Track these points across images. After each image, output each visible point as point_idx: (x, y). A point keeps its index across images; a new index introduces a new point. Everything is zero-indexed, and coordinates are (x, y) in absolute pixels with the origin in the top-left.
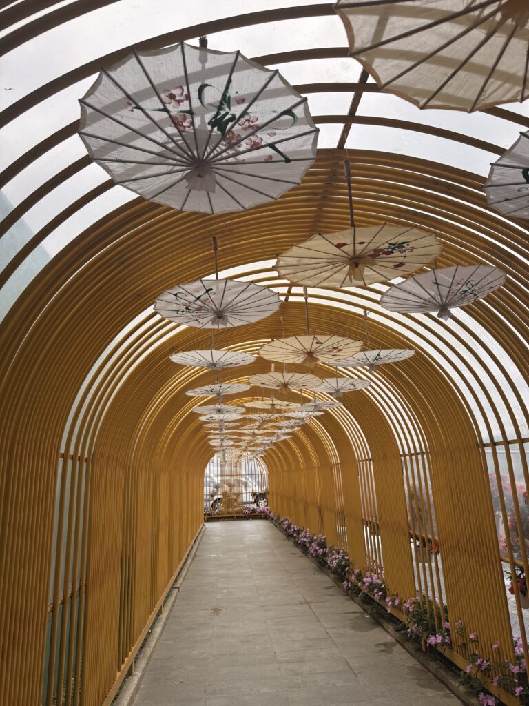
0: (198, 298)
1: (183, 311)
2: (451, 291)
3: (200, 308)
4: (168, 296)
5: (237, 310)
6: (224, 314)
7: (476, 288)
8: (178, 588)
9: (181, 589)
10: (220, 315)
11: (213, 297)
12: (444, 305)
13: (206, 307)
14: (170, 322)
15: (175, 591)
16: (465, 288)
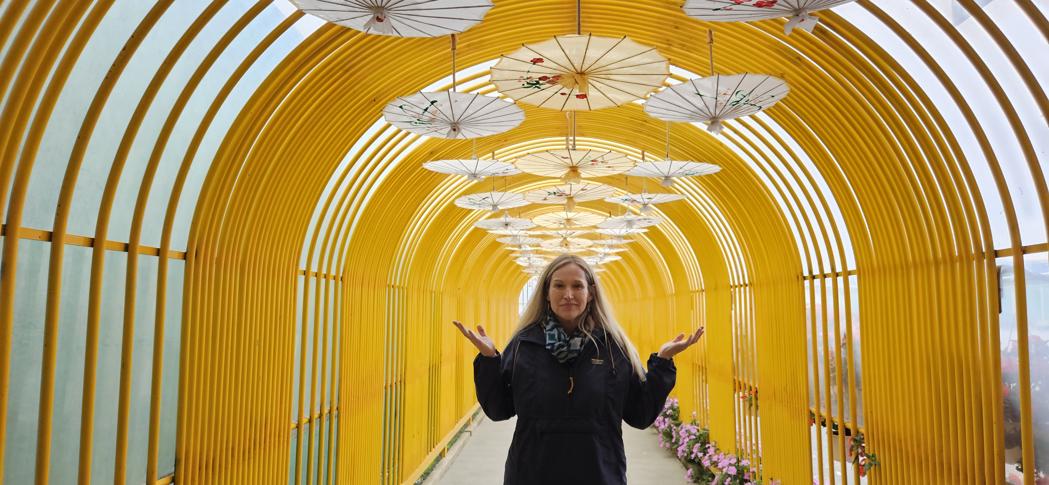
0: (426, 110)
1: (416, 123)
2: (718, 103)
3: (432, 121)
4: (392, 108)
5: (473, 122)
6: (460, 126)
7: (750, 98)
8: (470, 432)
9: (473, 434)
10: (455, 127)
11: (440, 108)
12: (714, 118)
13: (437, 118)
14: (408, 134)
15: (466, 435)
16: (735, 98)
